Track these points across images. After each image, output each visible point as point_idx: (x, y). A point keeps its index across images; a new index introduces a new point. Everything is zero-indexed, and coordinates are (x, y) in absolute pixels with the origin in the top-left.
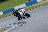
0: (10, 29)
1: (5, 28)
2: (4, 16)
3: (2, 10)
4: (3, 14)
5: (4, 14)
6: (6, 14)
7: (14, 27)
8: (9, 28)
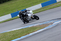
0: (50, 26)
1: (43, 24)
2: (42, 10)
3: (40, 1)
4: (41, 7)
5: (43, 7)
6: (45, 7)
7: (55, 24)
8: (48, 25)
